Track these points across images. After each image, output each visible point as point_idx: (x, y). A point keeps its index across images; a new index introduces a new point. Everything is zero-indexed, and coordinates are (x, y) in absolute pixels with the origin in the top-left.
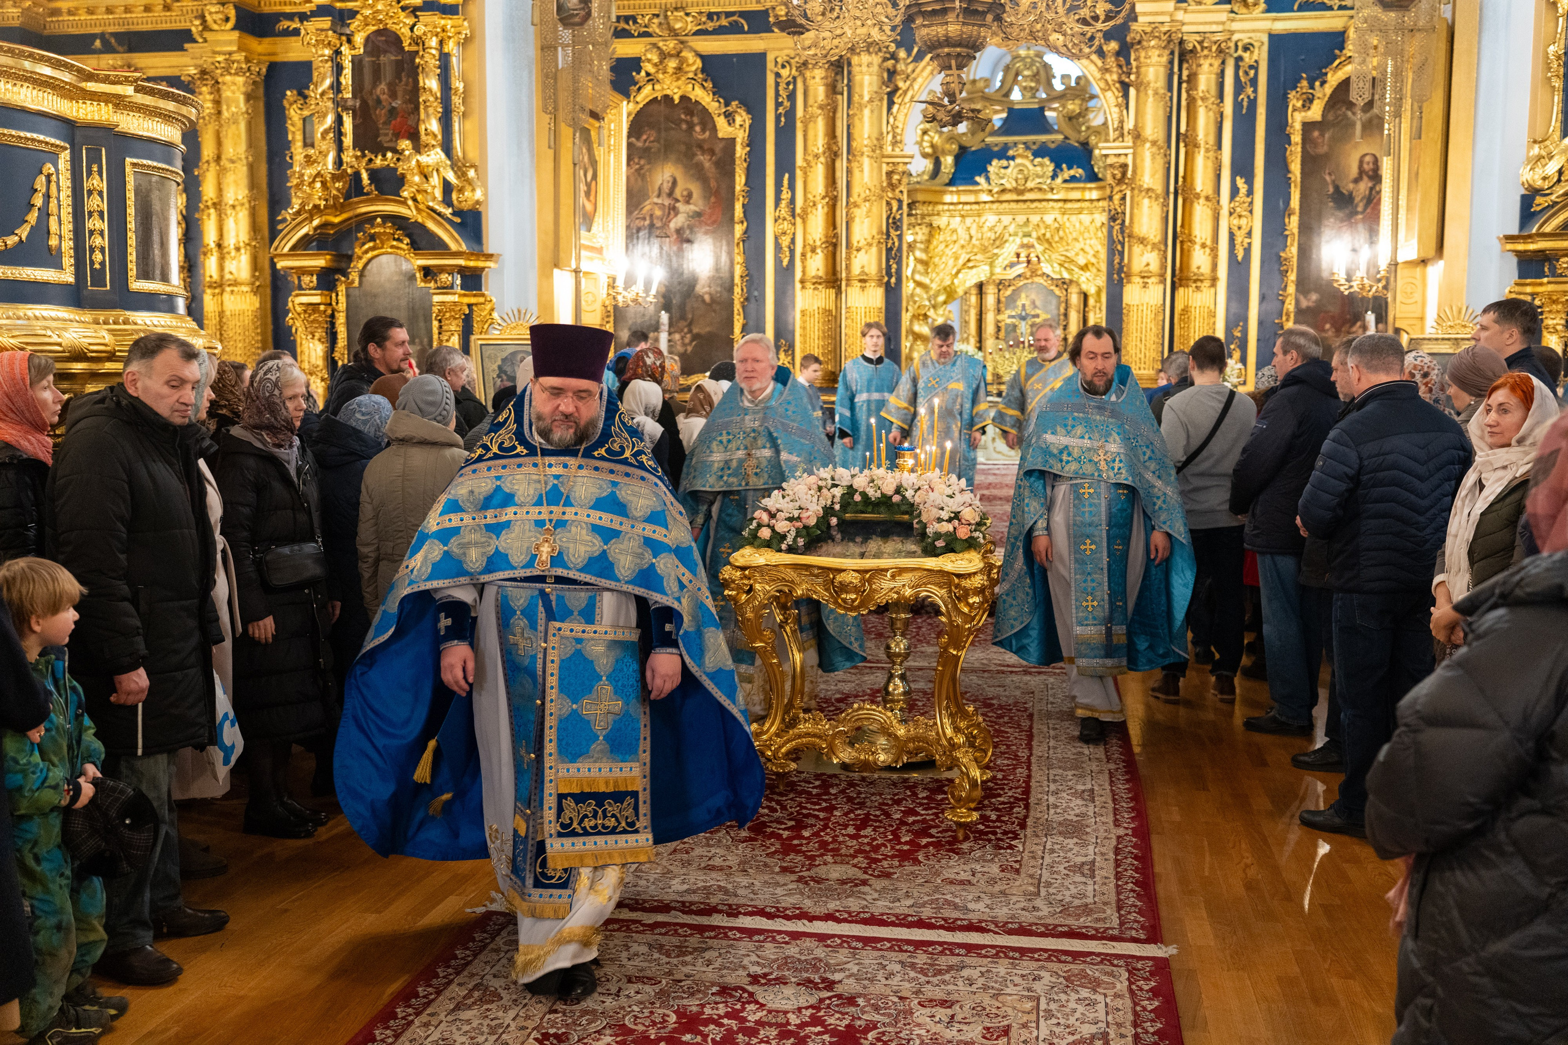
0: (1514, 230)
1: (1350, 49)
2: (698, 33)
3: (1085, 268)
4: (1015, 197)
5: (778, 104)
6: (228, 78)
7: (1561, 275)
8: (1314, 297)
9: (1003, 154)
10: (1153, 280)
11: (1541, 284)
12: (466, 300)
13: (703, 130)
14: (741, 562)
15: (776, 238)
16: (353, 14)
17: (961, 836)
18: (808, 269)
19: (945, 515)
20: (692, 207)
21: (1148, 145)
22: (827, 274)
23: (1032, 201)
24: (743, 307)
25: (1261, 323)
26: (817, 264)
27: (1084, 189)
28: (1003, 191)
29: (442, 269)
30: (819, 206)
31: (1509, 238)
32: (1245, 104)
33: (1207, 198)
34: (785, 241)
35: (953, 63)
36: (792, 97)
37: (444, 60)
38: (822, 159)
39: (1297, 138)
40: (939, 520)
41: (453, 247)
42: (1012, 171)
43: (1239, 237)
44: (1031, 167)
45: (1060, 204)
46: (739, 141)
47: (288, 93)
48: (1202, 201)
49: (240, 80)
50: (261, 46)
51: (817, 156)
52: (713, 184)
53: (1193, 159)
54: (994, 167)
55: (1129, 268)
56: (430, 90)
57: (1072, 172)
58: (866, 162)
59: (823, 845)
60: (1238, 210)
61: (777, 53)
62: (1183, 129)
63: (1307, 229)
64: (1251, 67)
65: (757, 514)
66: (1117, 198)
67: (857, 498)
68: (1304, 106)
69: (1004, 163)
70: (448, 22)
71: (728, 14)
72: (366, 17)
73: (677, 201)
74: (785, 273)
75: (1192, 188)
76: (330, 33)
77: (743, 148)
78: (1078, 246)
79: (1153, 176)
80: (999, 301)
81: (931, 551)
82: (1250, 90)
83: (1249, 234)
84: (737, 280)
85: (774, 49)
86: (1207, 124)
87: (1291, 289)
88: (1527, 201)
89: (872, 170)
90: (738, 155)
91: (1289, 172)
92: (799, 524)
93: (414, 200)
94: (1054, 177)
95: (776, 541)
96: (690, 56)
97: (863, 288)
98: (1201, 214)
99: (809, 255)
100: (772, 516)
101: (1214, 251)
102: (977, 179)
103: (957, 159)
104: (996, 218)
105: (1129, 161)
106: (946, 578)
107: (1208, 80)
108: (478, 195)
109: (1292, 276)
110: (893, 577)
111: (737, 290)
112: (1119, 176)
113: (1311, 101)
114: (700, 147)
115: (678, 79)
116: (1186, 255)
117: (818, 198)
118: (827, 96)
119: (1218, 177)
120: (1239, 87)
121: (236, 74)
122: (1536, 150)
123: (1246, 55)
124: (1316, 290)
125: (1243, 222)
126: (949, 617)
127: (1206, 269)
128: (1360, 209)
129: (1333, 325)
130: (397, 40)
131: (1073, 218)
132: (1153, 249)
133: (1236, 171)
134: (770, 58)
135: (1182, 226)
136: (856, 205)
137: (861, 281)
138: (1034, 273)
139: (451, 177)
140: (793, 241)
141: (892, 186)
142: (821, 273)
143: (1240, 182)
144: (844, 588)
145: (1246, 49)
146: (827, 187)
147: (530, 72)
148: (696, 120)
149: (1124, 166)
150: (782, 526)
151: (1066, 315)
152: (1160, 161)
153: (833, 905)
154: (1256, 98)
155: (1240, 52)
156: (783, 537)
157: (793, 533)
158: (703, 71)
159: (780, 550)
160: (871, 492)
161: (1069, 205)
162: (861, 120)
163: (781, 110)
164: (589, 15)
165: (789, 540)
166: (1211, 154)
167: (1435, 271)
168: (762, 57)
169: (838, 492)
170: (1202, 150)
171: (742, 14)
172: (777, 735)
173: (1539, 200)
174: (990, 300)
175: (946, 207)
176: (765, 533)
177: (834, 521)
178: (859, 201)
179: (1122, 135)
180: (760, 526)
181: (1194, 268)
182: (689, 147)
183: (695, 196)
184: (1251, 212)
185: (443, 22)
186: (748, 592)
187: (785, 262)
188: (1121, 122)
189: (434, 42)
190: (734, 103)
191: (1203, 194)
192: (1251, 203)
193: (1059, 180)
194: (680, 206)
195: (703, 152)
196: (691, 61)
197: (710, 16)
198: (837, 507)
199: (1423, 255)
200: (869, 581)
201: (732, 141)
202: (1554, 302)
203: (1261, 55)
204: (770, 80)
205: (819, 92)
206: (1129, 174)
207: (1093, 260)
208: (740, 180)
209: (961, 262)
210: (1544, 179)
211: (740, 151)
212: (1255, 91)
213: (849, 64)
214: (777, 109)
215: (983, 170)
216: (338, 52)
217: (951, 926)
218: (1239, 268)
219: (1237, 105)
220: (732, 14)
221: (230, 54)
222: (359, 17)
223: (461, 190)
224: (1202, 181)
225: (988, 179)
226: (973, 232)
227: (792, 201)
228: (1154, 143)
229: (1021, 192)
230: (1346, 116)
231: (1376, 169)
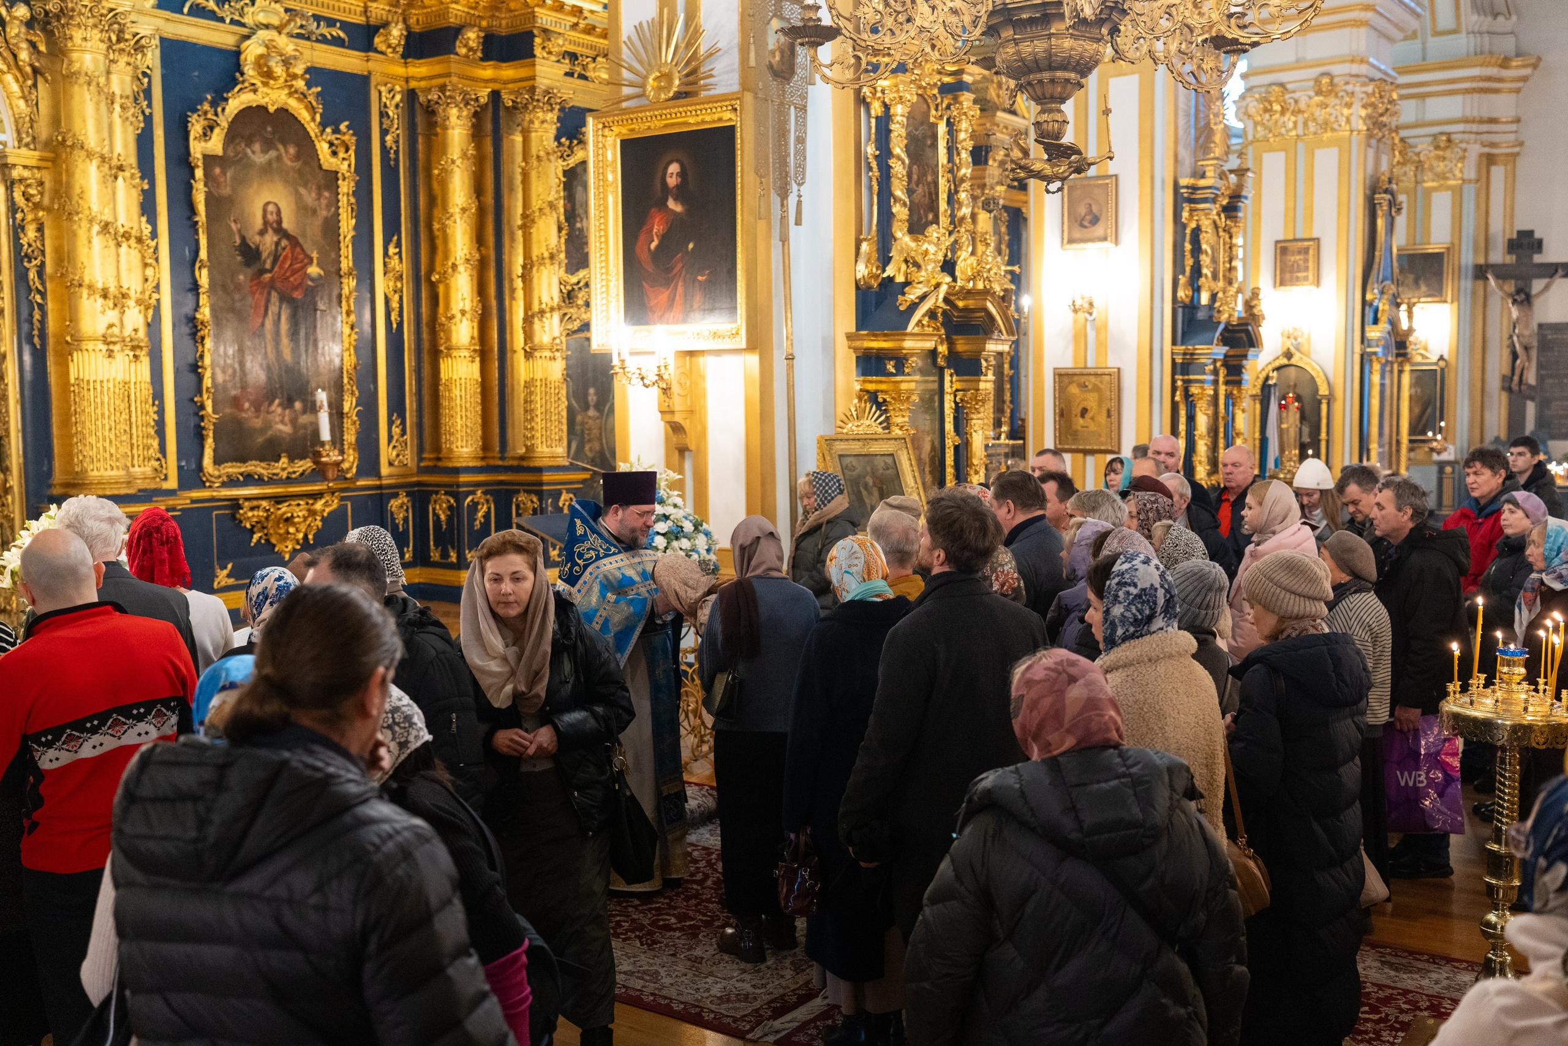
1: (250, 73)
7: (909, 374)
21: (97, 161)
25: (177, 402)
39: (200, 172)
63: (218, 286)
64: (144, 74)
66: (31, 228)
68: (205, 134)
82: (144, 104)
83: (157, 288)
87: (208, 360)
91: (195, 214)
98: (133, 260)
105: (47, 177)
109: (209, 345)
112: (38, 198)
113: (212, 130)
122: (865, 247)
123: (138, 58)
125: (150, 272)
127: (142, 333)
128: (268, 267)
143: (142, 220)
145: (137, 49)
149: (41, 184)
154: (151, 115)
179: (34, 140)
184: (157, 260)
188: (32, 121)
192: (156, 248)
203: (153, 61)
212: (150, 106)
230: (246, 154)
231: (279, 222)
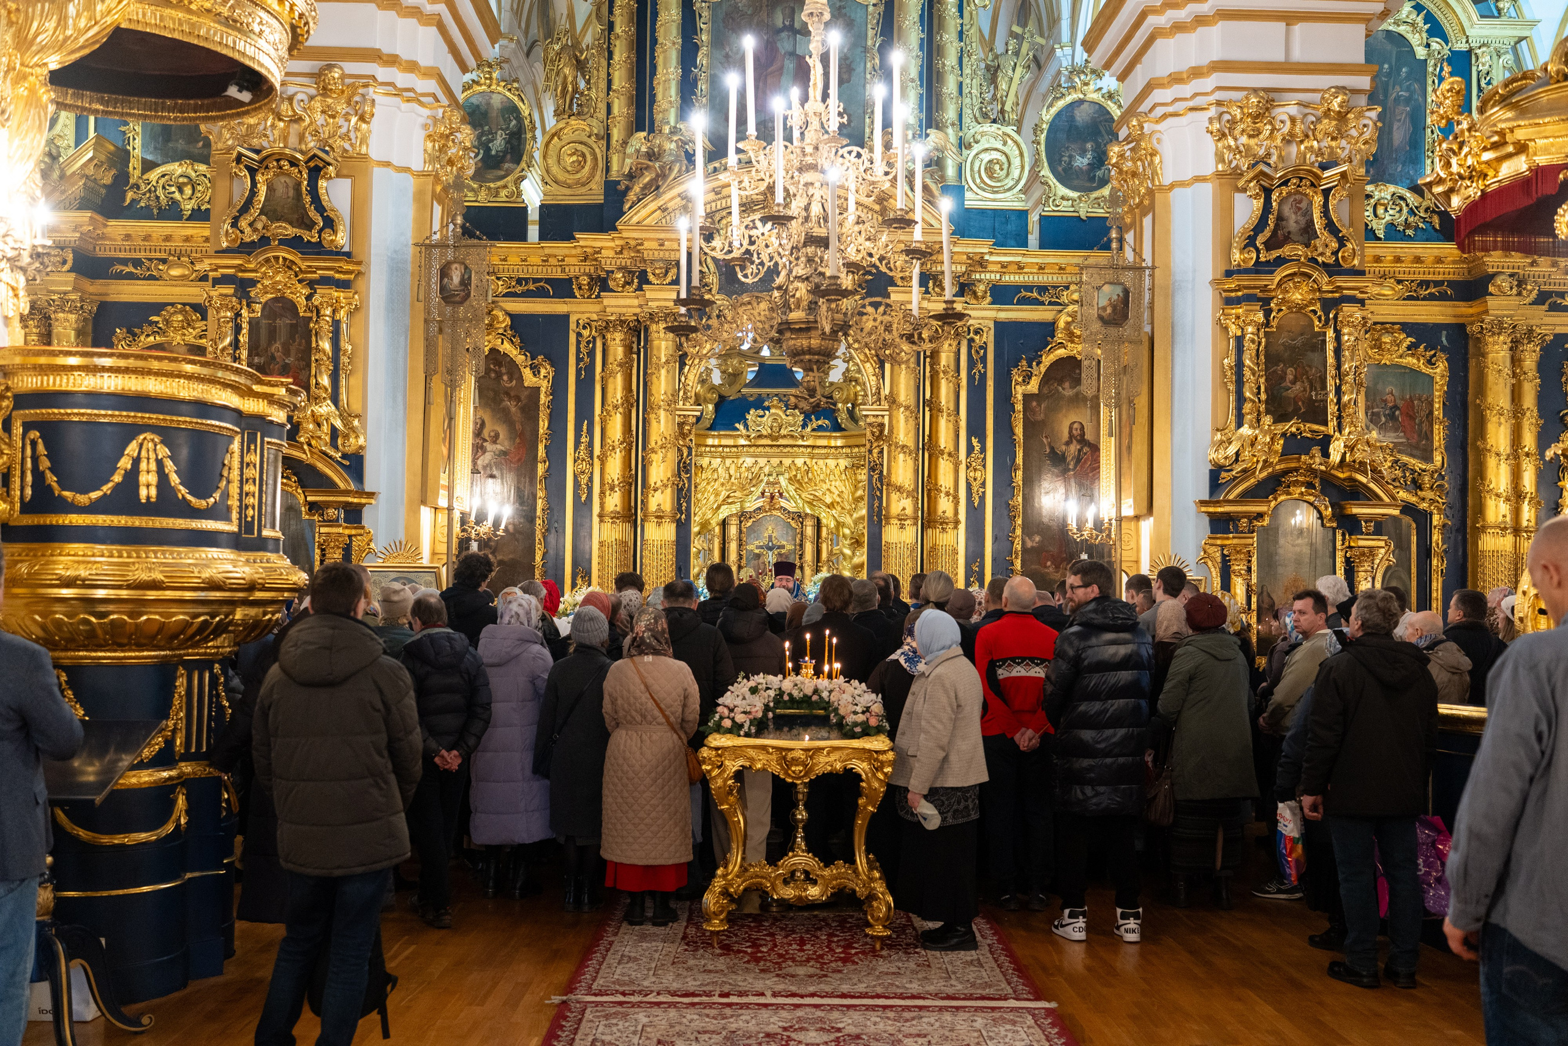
0: (1206, 497)
1: (1060, 336)
2: (506, 295)
3: (831, 506)
4: (769, 442)
5: (579, 360)
6: (61, 315)
7: (1242, 532)
8: (1037, 538)
9: (759, 404)
10: (908, 522)
11: (1228, 538)
12: (347, 532)
13: (511, 380)
14: (714, 744)
15: (575, 476)
16: (253, 283)
17: (878, 946)
18: (606, 505)
19: (859, 709)
20: (499, 447)
21: (902, 409)
22: (623, 509)
23: (785, 446)
24: (544, 537)
25: (994, 560)
26: (614, 501)
27: (830, 437)
28: (760, 437)
29: (328, 505)
30: (618, 450)
31: (1203, 503)
32: (977, 377)
33: (950, 455)
34: (584, 479)
35: (815, 367)
36: (592, 354)
37: (336, 324)
38: (621, 410)
39: (1019, 407)
40: (855, 713)
41: (342, 485)
42: (767, 420)
43: (975, 486)
44: (784, 417)
45: (809, 450)
46: (543, 390)
47: (118, 330)
48: (945, 456)
49: (73, 317)
50: (95, 287)
51: (616, 407)
52: (518, 426)
53: (937, 422)
54: (752, 415)
55: (888, 511)
56: (324, 352)
57: (820, 422)
58: (662, 414)
59: (780, 956)
60: (974, 464)
61: (579, 316)
62: (928, 396)
63: (1029, 482)
64: (981, 347)
65: (719, 709)
66: (875, 451)
67: (786, 698)
68: (1024, 381)
69: (761, 412)
70: (341, 295)
71: (535, 281)
72: (265, 287)
73: (485, 440)
74: (583, 507)
75: (937, 445)
76: (234, 299)
77: (547, 396)
78: (825, 487)
79: (906, 435)
80: (741, 532)
81: (853, 736)
82: (980, 366)
83: (983, 485)
84: (539, 512)
85: (576, 312)
86: (948, 394)
87: (1019, 532)
88: (1216, 474)
89: (667, 422)
90: (542, 402)
91: (1014, 434)
92: (751, 717)
93: (309, 445)
94: (804, 426)
95: (736, 729)
96: (501, 315)
97: (659, 524)
98: (944, 467)
99: (608, 493)
100: (731, 710)
101: (956, 499)
102: (737, 425)
103: (717, 407)
104: (753, 460)
105: (886, 421)
106: (869, 755)
107: (948, 357)
108: (361, 441)
109: (1019, 521)
110: (828, 753)
111: (539, 521)
112: (877, 434)
113: (1030, 378)
114: (507, 394)
115: (489, 334)
116: (932, 502)
117: (617, 443)
118: (625, 355)
119: (957, 436)
120: (971, 364)
121: (70, 312)
122: (1218, 436)
123: (977, 338)
124: (1038, 533)
125: (978, 474)
126: (869, 783)
127: (950, 514)
128: (1071, 467)
129: (1052, 563)
130: (292, 307)
131: (821, 462)
132: (907, 497)
133: (971, 433)
134: (573, 319)
135: (929, 476)
136: (653, 451)
137: (657, 517)
138: (772, 507)
139: (338, 424)
140: (591, 479)
141: (683, 435)
142: (618, 509)
143: (975, 441)
144: (795, 761)
145: (976, 332)
146: (624, 434)
147: (406, 337)
148: (503, 370)
149: (882, 425)
150: (740, 718)
151: (801, 545)
152: (912, 422)
153: (812, 989)
154: (985, 372)
155: (971, 335)
156: (741, 726)
157: (748, 723)
158: (512, 328)
159: (739, 736)
160: (795, 693)
161: (816, 451)
162: (658, 378)
163: (581, 365)
164: (468, 295)
165: (746, 728)
166: (952, 418)
167: (1147, 526)
168: (566, 317)
169: (772, 693)
170: (945, 414)
171: (548, 281)
172: (737, 876)
173: (1223, 474)
174: (733, 530)
175: (708, 449)
176: (727, 723)
177: (770, 715)
178: (657, 448)
179: (879, 400)
180: (721, 718)
181: (940, 512)
182: (496, 393)
183: (501, 436)
184: (984, 466)
185: (336, 294)
186: (719, 767)
187: (583, 498)
188: (879, 389)
189: (328, 311)
190: (540, 357)
191: (947, 450)
192: (984, 459)
193: (809, 429)
194: (488, 445)
195: (510, 398)
196: (501, 319)
197: (519, 281)
198: (772, 704)
199: (1138, 513)
200: (811, 758)
201: (537, 390)
202: (1238, 552)
203: (989, 338)
204: (573, 338)
205: (618, 352)
206: (886, 432)
207: (838, 499)
208: (543, 425)
209: (721, 498)
210: (1226, 458)
211: (543, 399)
212: (985, 367)
213: (646, 329)
214: (577, 364)
215: (742, 418)
216: (238, 315)
217: (901, 997)
218: (975, 513)
219: (971, 378)
220: (539, 280)
221: (65, 293)
222: (259, 286)
223: (346, 437)
224: (944, 439)
225: (746, 427)
226: (732, 472)
227: (591, 444)
228: (907, 408)
229: (776, 439)
230: (1058, 390)
231: (1083, 434)
